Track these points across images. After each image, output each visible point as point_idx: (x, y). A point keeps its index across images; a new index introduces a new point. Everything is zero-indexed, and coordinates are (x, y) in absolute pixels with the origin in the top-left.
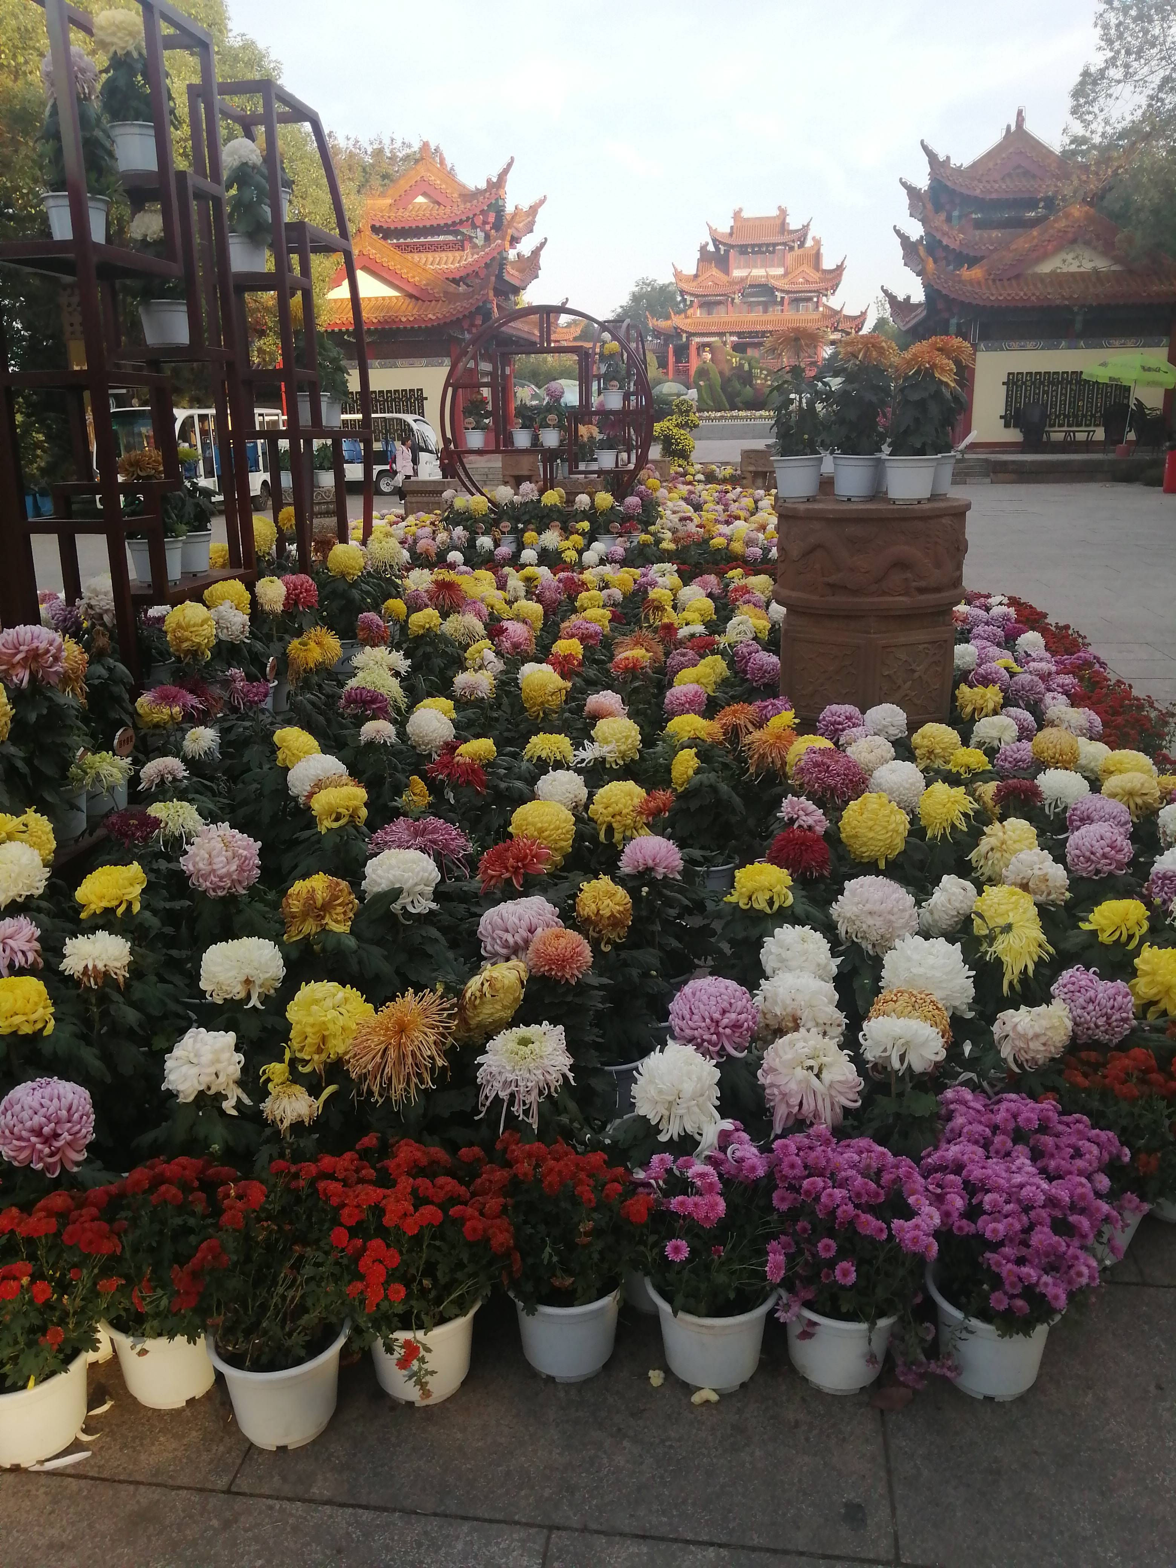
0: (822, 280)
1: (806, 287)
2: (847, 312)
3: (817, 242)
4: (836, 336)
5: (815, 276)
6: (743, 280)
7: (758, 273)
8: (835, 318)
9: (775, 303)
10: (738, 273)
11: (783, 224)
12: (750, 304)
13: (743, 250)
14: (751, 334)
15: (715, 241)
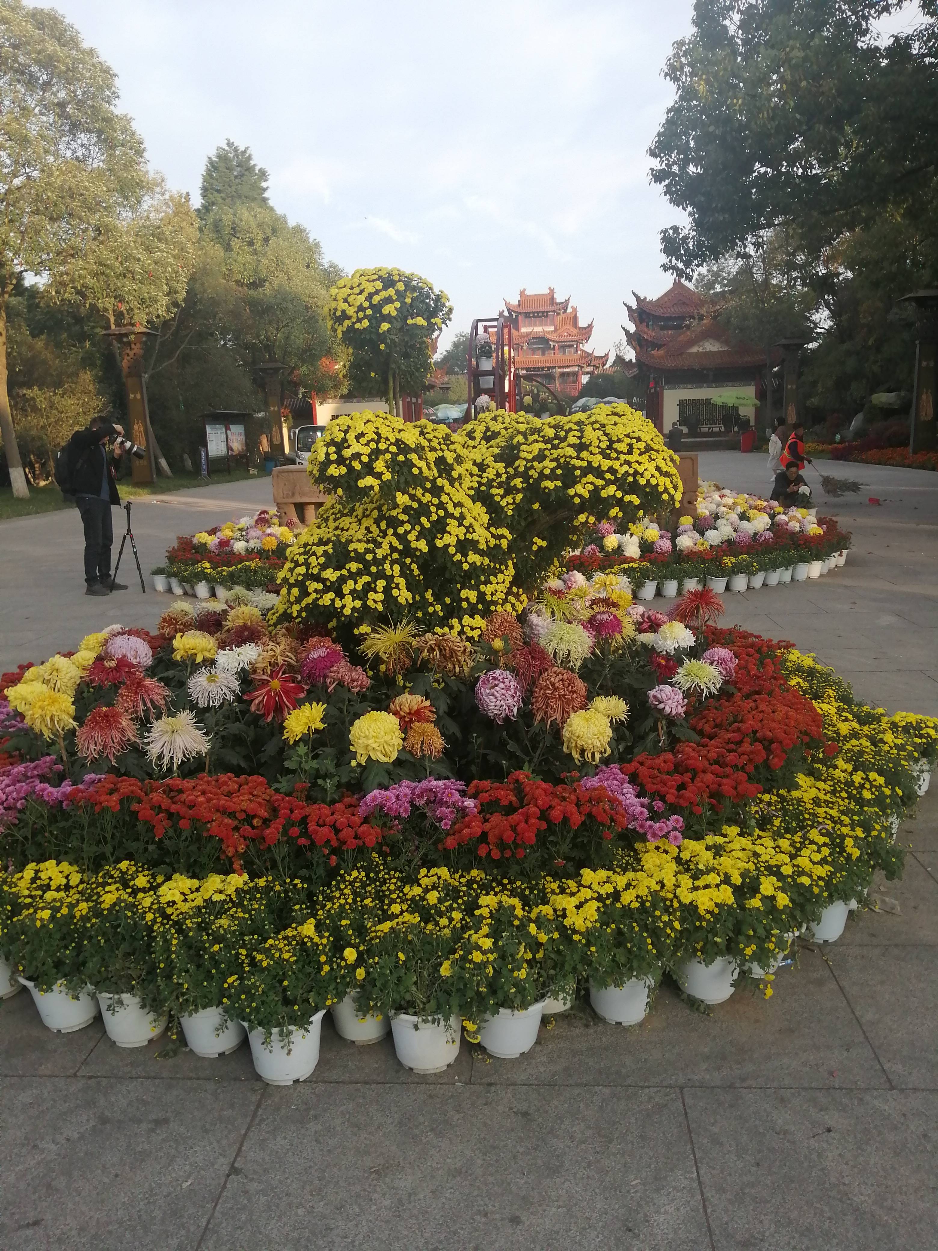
0: (579, 334)
1: (570, 338)
2: (596, 354)
3: (575, 310)
4: (590, 369)
5: (574, 331)
6: (528, 334)
7: (538, 329)
8: (588, 358)
9: (549, 348)
10: (524, 330)
11: (553, 298)
12: (533, 349)
13: (527, 315)
14: (535, 369)
15: (509, 310)
